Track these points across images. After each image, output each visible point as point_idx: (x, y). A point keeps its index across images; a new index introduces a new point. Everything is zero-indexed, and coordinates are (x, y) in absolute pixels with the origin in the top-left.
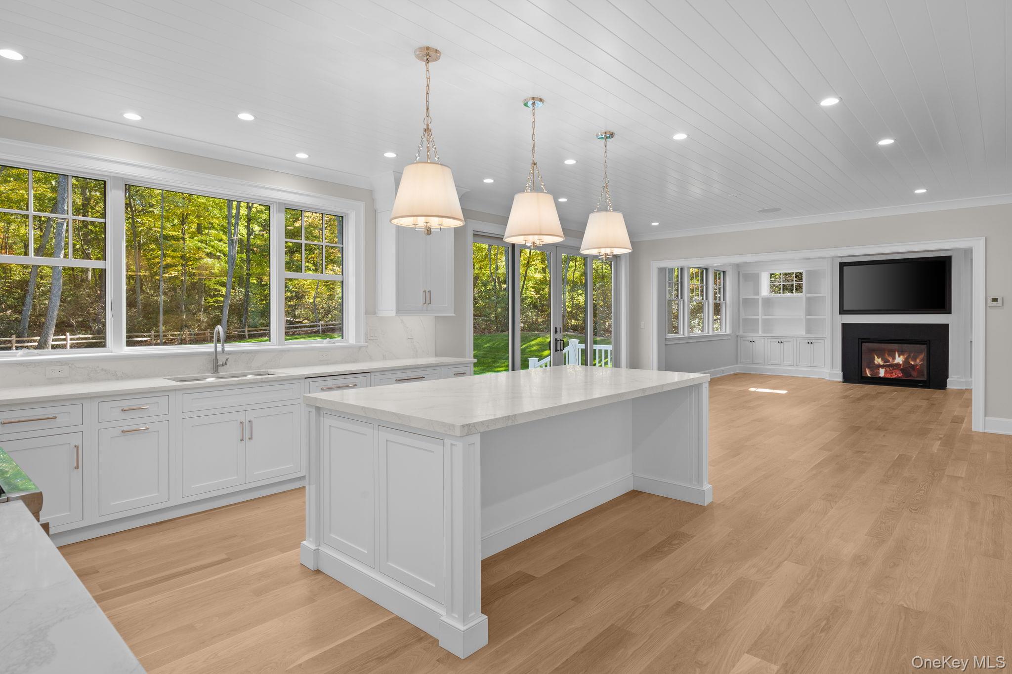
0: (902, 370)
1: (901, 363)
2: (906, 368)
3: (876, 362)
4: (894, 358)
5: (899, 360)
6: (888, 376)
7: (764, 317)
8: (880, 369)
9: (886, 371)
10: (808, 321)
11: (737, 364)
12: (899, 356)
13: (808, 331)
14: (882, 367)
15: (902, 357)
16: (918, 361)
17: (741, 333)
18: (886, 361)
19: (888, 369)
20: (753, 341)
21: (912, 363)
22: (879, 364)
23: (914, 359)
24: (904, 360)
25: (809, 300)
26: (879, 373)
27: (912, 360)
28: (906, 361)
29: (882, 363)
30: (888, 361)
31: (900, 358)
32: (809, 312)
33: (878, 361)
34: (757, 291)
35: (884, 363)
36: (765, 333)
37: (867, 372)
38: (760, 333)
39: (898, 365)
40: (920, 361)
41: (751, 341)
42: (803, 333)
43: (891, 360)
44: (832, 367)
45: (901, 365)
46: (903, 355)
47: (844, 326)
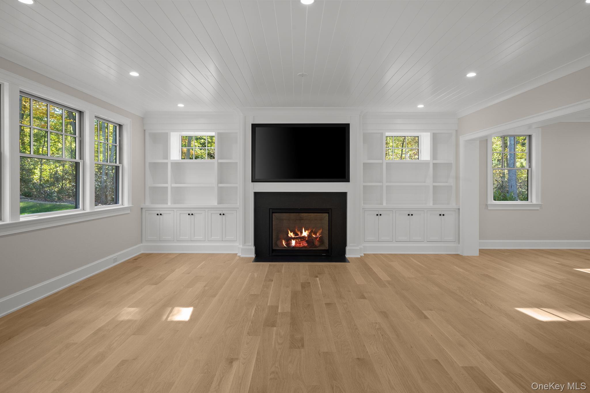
0: (307, 241)
1: (306, 236)
2: (309, 240)
3: (289, 235)
4: (302, 233)
5: (305, 234)
6: (298, 245)
7: (174, 185)
8: (292, 241)
9: (296, 242)
10: (220, 189)
11: (142, 242)
12: (305, 231)
13: (220, 202)
14: (294, 239)
15: (307, 231)
16: (318, 234)
17: (148, 204)
18: (296, 234)
19: (297, 241)
20: (161, 214)
21: (314, 236)
22: (292, 237)
23: (315, 234)
24: (308, 234)
25: (220, 165)
26: (291, 243)
27: (314, 234)
28: (309, 236)
29: (293, 236)
30: (298, 235)
31: (306, 233)
32: (221, 180)
33: (291, 234)
34: (166, 154)
35: (295, 236)
36: (175, 203)
37: (284, 243)
38: (169, 204)
39: (304, 237)
40: (319, 235)
41: (158, 214)
42: (214, 203)
43: (299, 233)
44: (245, 242)
45: (306, 237)
46: (308, 230)
47: (257, 195)
